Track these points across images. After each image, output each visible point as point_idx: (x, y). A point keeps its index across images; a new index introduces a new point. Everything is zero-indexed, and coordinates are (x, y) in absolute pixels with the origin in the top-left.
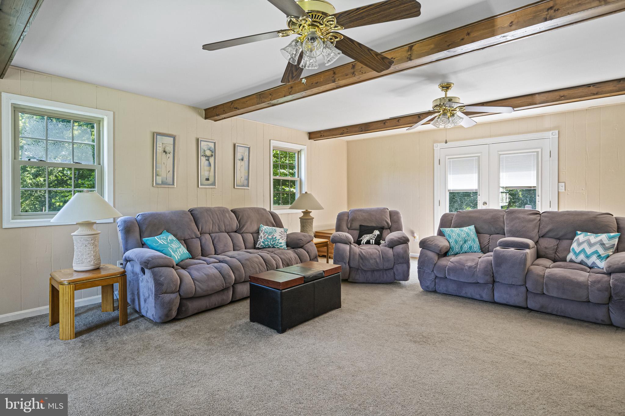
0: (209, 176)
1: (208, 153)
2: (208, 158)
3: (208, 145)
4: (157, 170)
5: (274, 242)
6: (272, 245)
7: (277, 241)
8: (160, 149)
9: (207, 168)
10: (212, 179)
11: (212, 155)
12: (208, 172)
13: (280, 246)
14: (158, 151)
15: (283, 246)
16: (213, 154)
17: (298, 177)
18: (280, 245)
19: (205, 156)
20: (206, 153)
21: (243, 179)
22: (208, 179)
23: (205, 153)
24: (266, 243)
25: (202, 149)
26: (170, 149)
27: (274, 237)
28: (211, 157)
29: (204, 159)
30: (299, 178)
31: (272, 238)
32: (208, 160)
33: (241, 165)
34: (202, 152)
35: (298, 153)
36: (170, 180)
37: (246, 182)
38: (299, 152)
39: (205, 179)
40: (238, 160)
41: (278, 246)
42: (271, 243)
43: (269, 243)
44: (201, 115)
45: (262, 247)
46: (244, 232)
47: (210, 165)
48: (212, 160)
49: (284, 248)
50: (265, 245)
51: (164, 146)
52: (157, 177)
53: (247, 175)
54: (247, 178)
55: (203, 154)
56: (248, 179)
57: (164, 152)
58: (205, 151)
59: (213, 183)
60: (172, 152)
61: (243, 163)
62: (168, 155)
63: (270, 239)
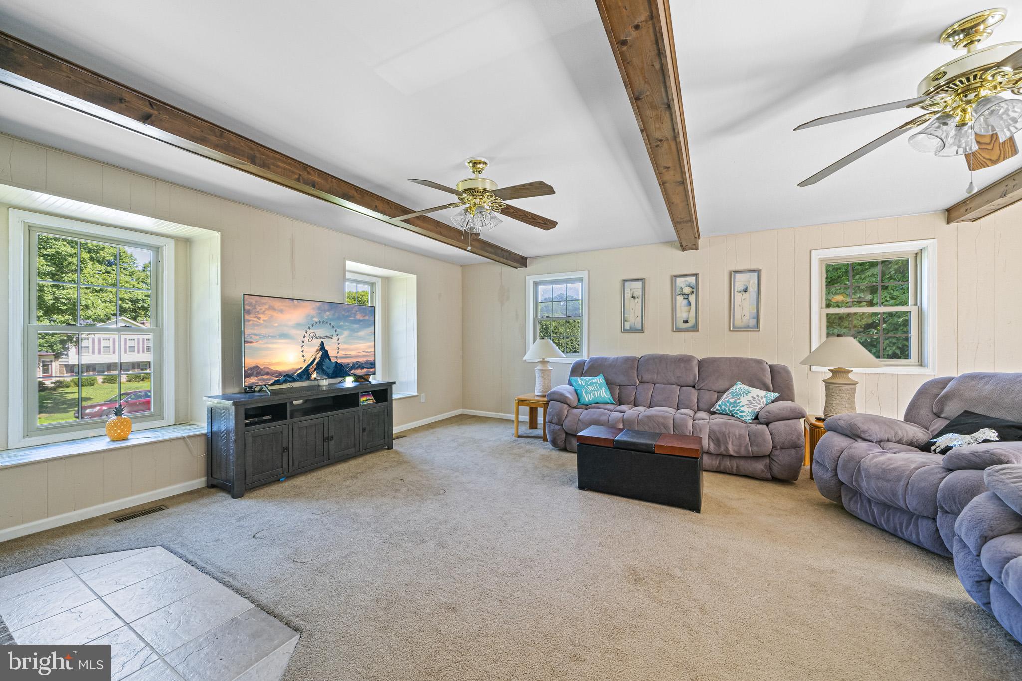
0: (688, 318)
1: (687, 290)
2: (686, 297)
3: (687, 281)
4: (626, 316)
5: (733, 408)
6: (731, 411)
7: (738, 407)
8: (628, 295)
9: (687, 308)
10: (692, 322)
11: (693, 292)
12: (687, 313)
13: (740, 416)
14: (626, 297)
15: (744, 416)
16: (694, 290)
17: (916, 304)
18: (740, 414)
19: (682, 295)
20: (684, 291)
21: (747, 317)
22: (686, 322)
23: (682, 292)
24: (723, 407)
25: (677, 287)
26: (638, 293)
27: (737, 401)
28: (691, 294)
29: (680, 299)
30: (916, 307)
31: (735, 402)
32: (687, 299)
33: (743, 299)
34: (677, 291)
35: (916, 257)
36: (639, 326)
37: (752, 323)
38: (917, 255)
39: (682, 322)
40: (736, 293)
41: (738, 415)
42: (729, 409)
43: (727, 409)
44: (677, 248)
45: (718, 412)
46: (704, 388)
47: (689, 304)
48: (692, 298)
49: (745, 419)
50: (721, 409)
51: (632, 291)
52: (626, 323)
53: (755, 311)
54: (755, 315)
55: (679, 293)
56: (757, 318)
57: (633, 297)
58: (682, 289)
59: (694, 325)
60: (641, 296)
61: (745, 295)
62: (637, 300)
63: (731, 403)
